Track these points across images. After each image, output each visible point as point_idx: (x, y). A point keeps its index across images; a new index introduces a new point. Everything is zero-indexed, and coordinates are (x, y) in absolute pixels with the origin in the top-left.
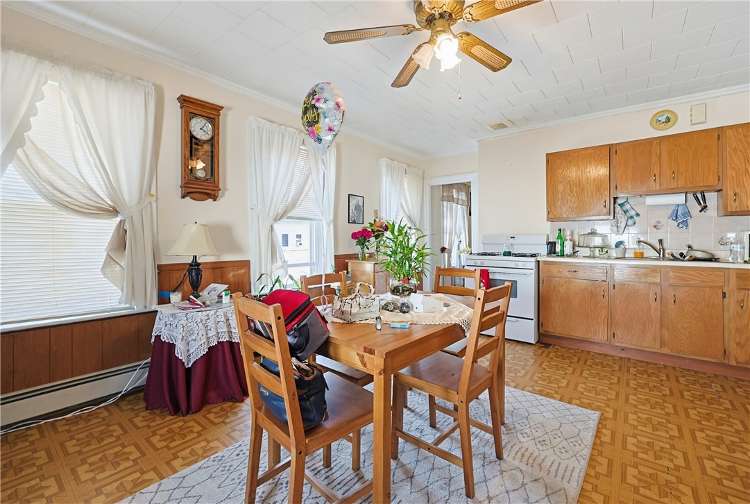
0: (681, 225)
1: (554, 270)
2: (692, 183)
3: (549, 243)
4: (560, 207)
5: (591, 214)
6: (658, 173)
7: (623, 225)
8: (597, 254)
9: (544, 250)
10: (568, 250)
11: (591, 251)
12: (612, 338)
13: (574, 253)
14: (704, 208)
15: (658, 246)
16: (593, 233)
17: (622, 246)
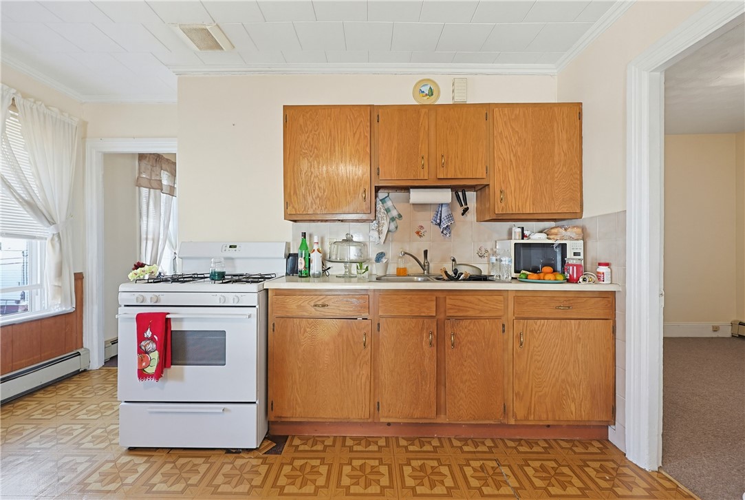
0: (445, 232)
1: (293, 305)
2: (461, 173)
3: (288, 256)
4: (304, 197)
5: (347, 211)
6: (427, 157)
7: (385, 230)
8: (354, 271)
9: (281, 267)
10: (316, 268)
11: (346, 267)
12: (377, 412)
13: (324, 271)
14: (466, 210)
15: (422, 260)
16: (348, 240)
17: (384, 260)
